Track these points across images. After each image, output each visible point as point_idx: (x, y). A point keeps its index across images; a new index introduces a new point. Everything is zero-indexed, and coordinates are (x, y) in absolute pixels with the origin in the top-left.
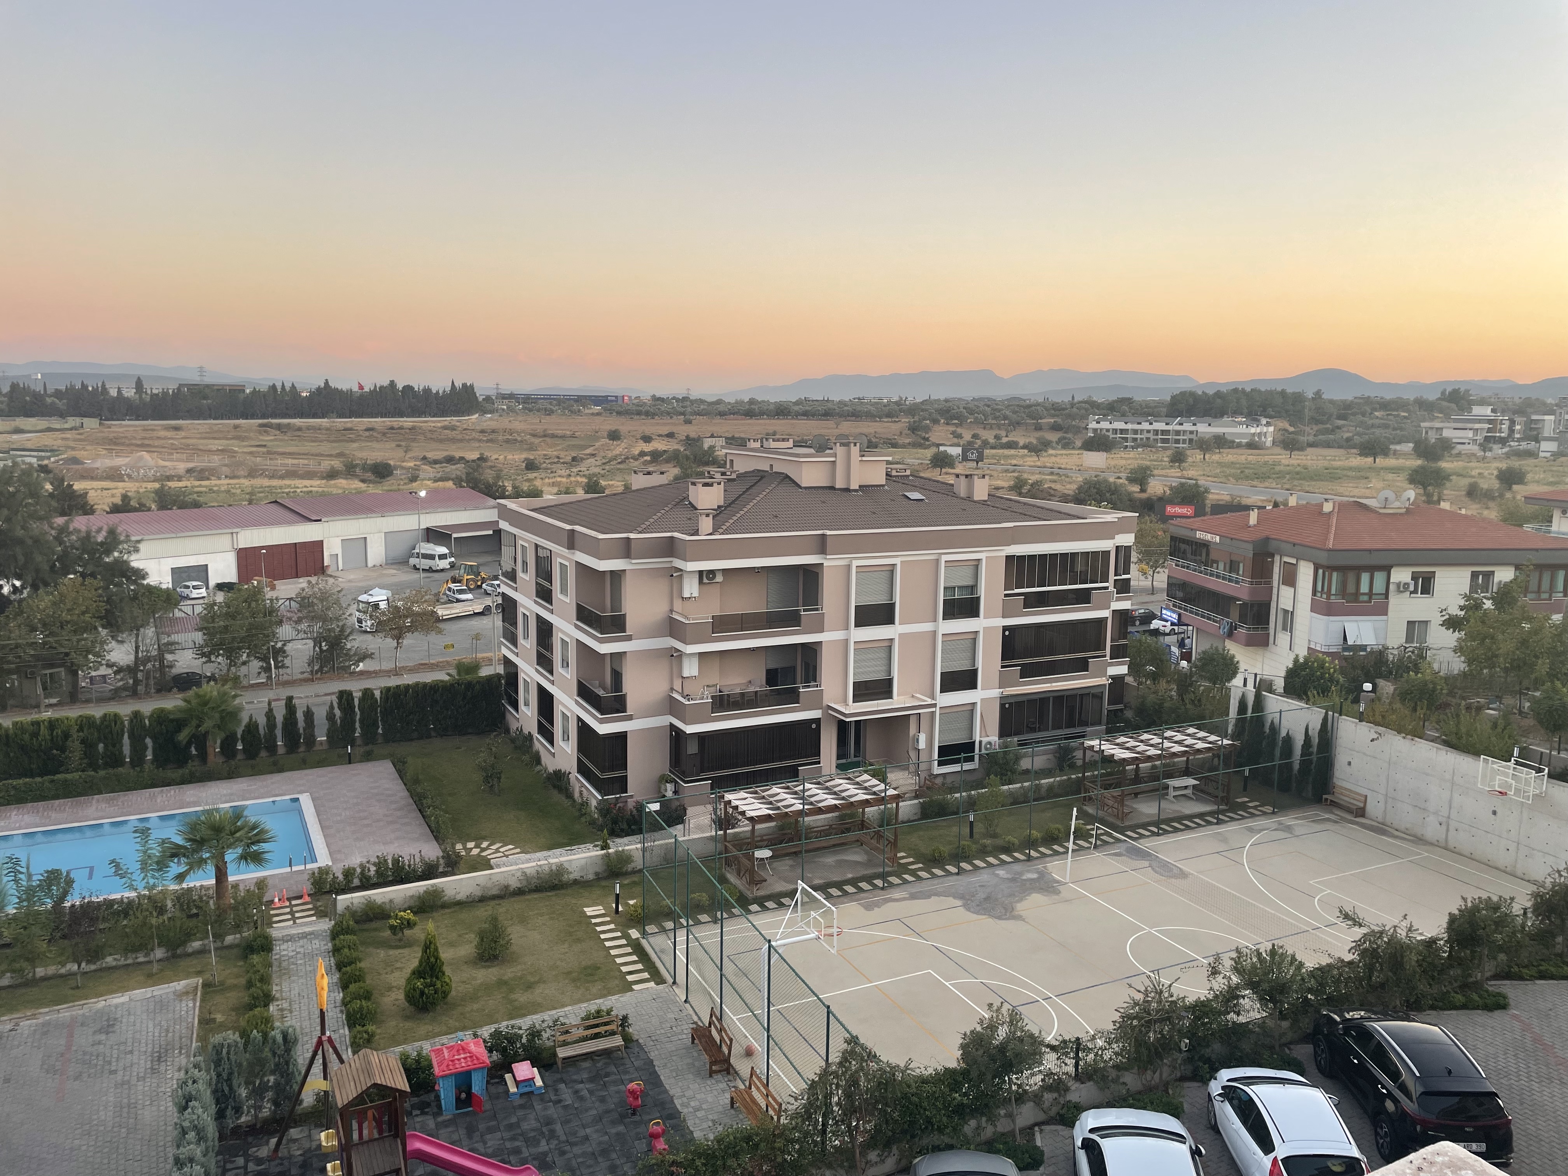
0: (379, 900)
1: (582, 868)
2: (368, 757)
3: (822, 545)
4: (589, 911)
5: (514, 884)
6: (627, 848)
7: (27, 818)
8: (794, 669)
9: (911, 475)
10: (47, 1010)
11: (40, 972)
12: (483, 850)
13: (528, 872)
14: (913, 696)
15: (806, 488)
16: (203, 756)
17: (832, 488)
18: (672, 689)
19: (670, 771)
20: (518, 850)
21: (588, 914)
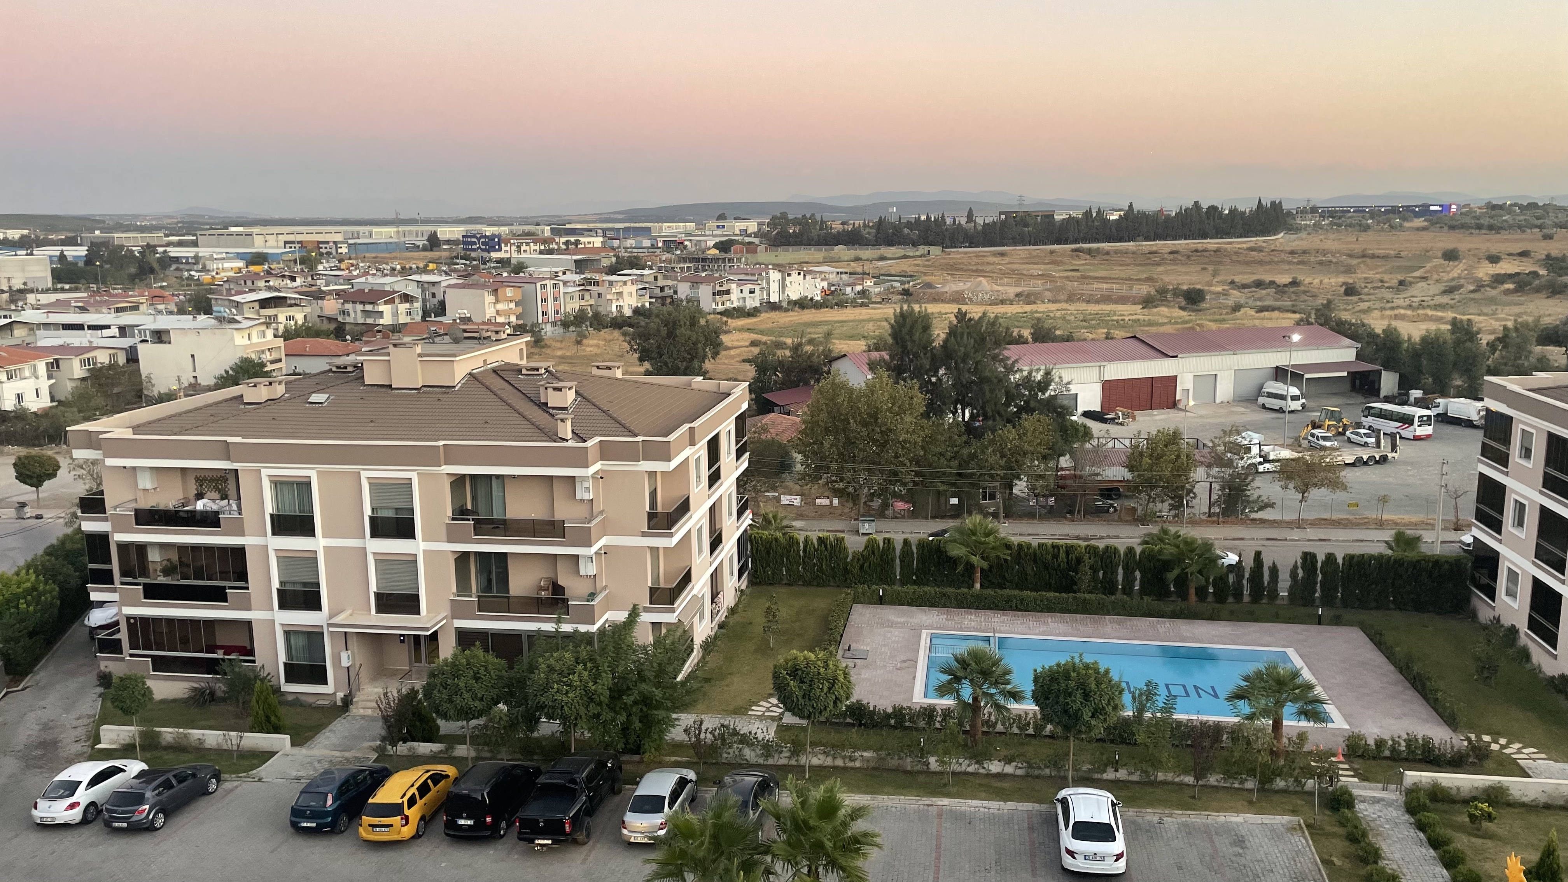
0: (1445, 784)
2: (1337, 621)
10: (1180, 812)
12: (1503, 747)
16: (1184, 597)
20: (1543, 756)
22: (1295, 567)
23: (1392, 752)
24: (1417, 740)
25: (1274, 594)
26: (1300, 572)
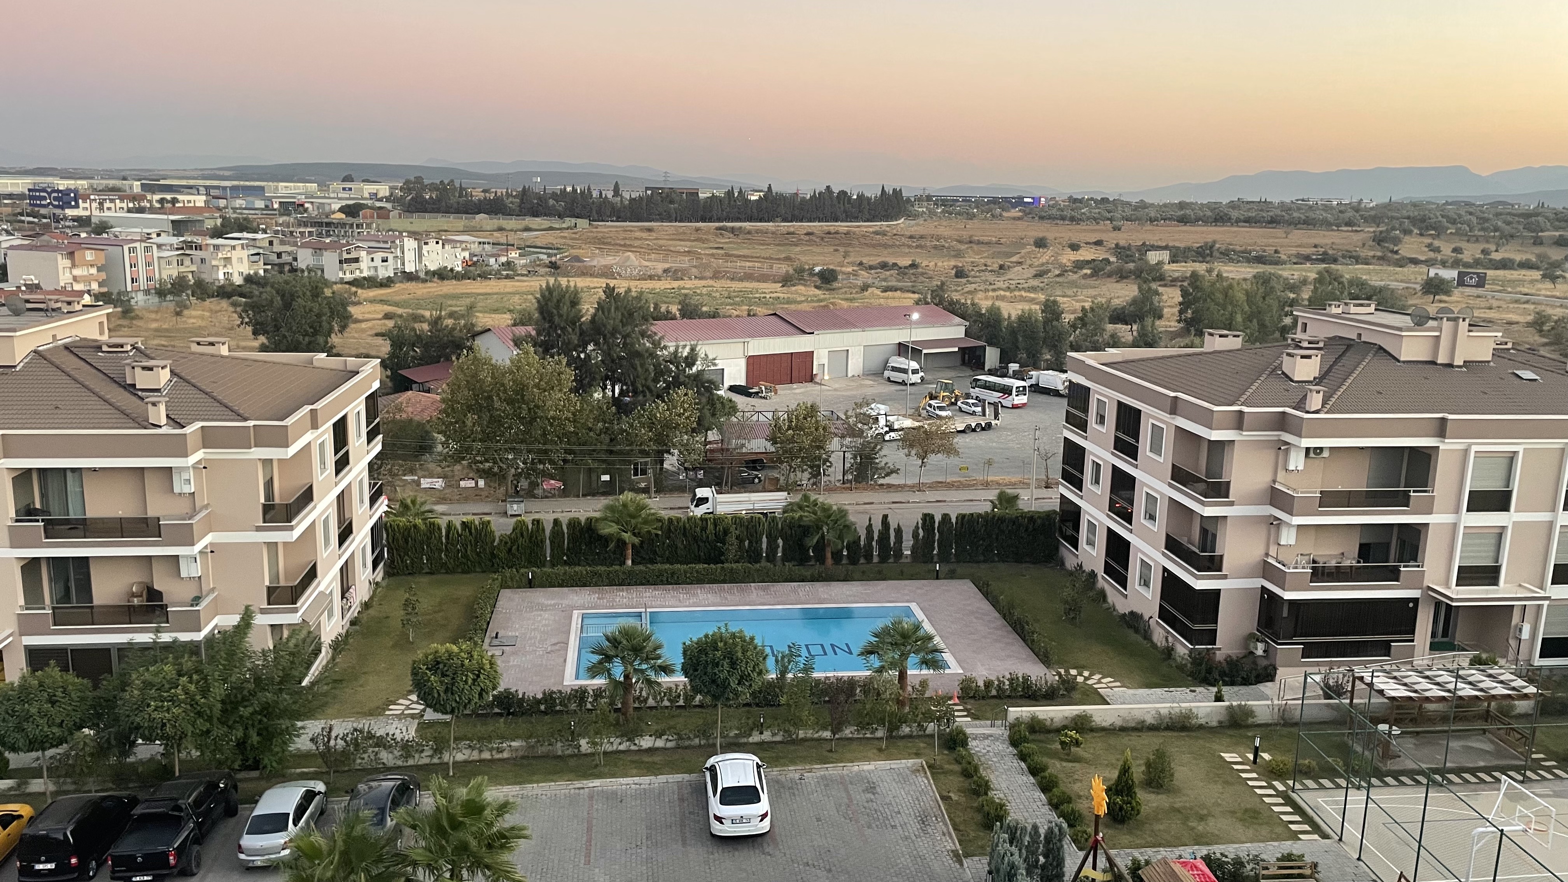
0: (1041, 717)
1: (1208, 715)
2: (952, 575)
3: (1441, 429)
4: (1228, 757)
5: (1149, 720)
6: (1249, 703)
7: (711, 597)
8: (1388, 545)
9: (1513, 349)
10: (819, 766)
11: (801, 734)
12: (1086, 679)
13: (1162, 711)
14: (1520, 585)
15: (1404, 362)
16: (821, 559)
17: (1433, 363)
18: (1267, 555)
19: (1258, 630)
20: (1118, 684)
21: (1228, 760)
22: (917, 527)
23: (998, 691)
24: (1017, 678)
25: (899, 554)
26: (921, 531)
